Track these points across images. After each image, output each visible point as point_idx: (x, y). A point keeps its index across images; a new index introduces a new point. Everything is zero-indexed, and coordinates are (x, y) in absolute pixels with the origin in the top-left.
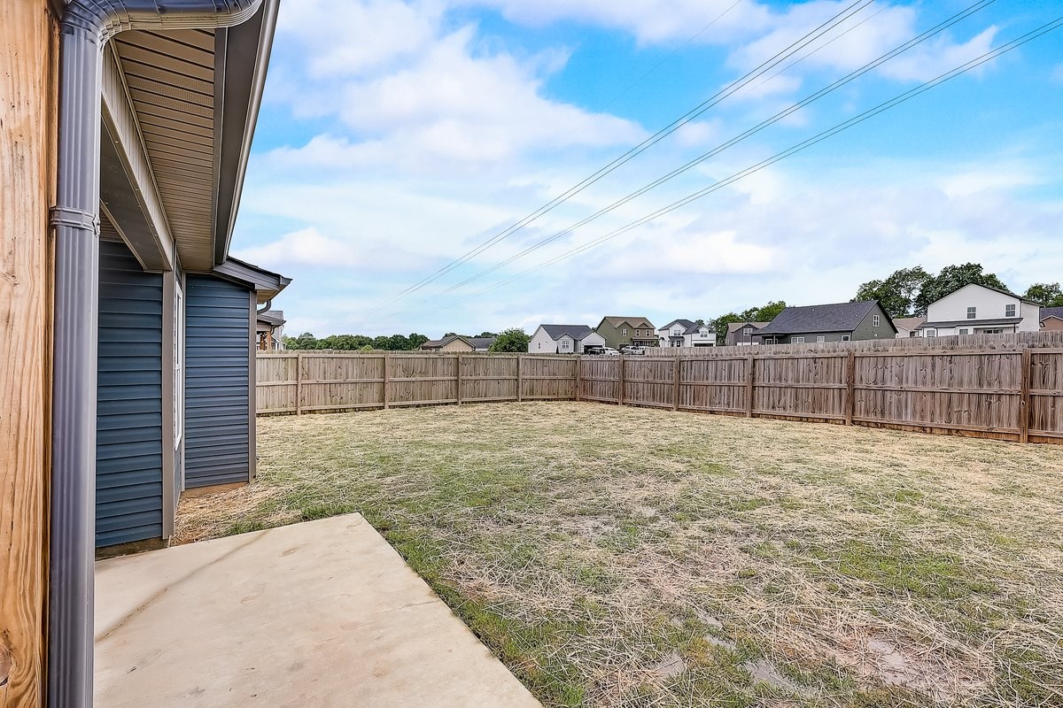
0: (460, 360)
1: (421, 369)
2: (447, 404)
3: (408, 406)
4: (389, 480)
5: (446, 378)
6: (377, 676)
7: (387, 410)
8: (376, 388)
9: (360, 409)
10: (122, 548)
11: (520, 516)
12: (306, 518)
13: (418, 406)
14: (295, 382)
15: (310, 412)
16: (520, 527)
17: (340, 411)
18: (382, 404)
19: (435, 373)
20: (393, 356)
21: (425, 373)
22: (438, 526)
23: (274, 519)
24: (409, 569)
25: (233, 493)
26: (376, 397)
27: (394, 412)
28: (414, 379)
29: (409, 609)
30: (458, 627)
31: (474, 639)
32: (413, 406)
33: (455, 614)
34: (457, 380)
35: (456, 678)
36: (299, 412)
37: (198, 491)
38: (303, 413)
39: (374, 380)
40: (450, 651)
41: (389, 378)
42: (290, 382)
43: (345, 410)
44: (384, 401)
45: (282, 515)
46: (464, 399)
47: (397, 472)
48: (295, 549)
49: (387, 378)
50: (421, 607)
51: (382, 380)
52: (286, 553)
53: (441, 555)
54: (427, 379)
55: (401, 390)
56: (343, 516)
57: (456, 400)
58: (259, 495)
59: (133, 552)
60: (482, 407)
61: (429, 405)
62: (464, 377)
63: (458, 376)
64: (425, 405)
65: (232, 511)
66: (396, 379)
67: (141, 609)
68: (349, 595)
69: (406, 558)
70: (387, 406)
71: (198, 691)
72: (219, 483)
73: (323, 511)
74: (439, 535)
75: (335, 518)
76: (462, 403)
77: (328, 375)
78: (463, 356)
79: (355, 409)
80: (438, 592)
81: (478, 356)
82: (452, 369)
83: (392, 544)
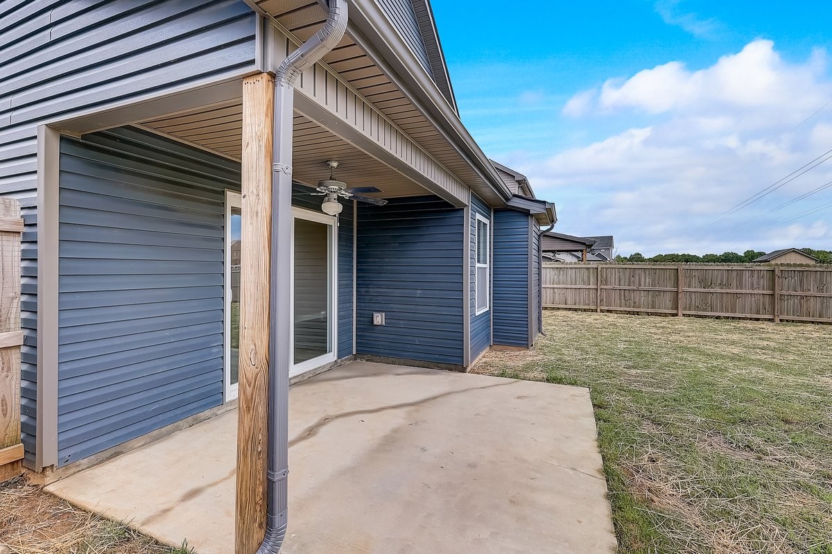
0: (777, 272)
1: (722, 281)
2: (757, 320)
3: (706, 317)
4: (633, 372)
5: (756, 291)
6: (512, 502)
7: (680, 318)
8: (668, 297)
9: (652, 314)
10: (446, 366)
11: (769, 449)
12: (547, 381)
13: (718, 318)
14: (595, 287)
15: (608, 311)
16: (760, 458)
17: (634, 313)
18: (675, 312)
19: (740, 286)
20: (687, 267)
21: (729, 285)
22: (653, 421)
23: (531, 375)
24: (596, 444)
25: (518, 353)
26: (669, 304)
27: (686, 319)
28: (712, 290)
29: (571, 472)
30: (603, 509)
31: (611, 527)
32: (712, 317)
33: (608, 497)
34: (773, 295)
35: (567, 544)
36: (599, 310)
37: (500, 347)
38: (602, 311)
39: (666, 289)
40: (579, 522)
41: (683, 288)
42: (592, 286)
43: (638, 313)
44: (677, 309)
45: (536, 374)
46: (785, 317)
47: (647, 367)
48: (525, 397)
49: (680, 288)
50: (582, 475)
51: (675, 289)
52: (519, 397)
53: (634, 446)
54: (729, 291)
55: (696, 300)
56: (574, 387)
57: (771, 317)
58: (530, 359)
59: (451, 370)
60: (810, 327)
61: (733, 318)
62: (784, 292)
63: (773, 289)
64: (728, 318)
65: (511, 364)
66: (691, 290)
67: (434, 398)
68: (536, 440)
69: (599, 434)
70: (680, 314)
71: (424, 450)
72: (511, 344)
73: (561, 379)
74: (647, 428)
75: (569, 386)
76: (781, 320)
77: (622, 282)
78: (781, 268)
79: (648, 314)
80: (608, 473)
81: (807, 269)
82: (765, 282)
83: (598, 419)
